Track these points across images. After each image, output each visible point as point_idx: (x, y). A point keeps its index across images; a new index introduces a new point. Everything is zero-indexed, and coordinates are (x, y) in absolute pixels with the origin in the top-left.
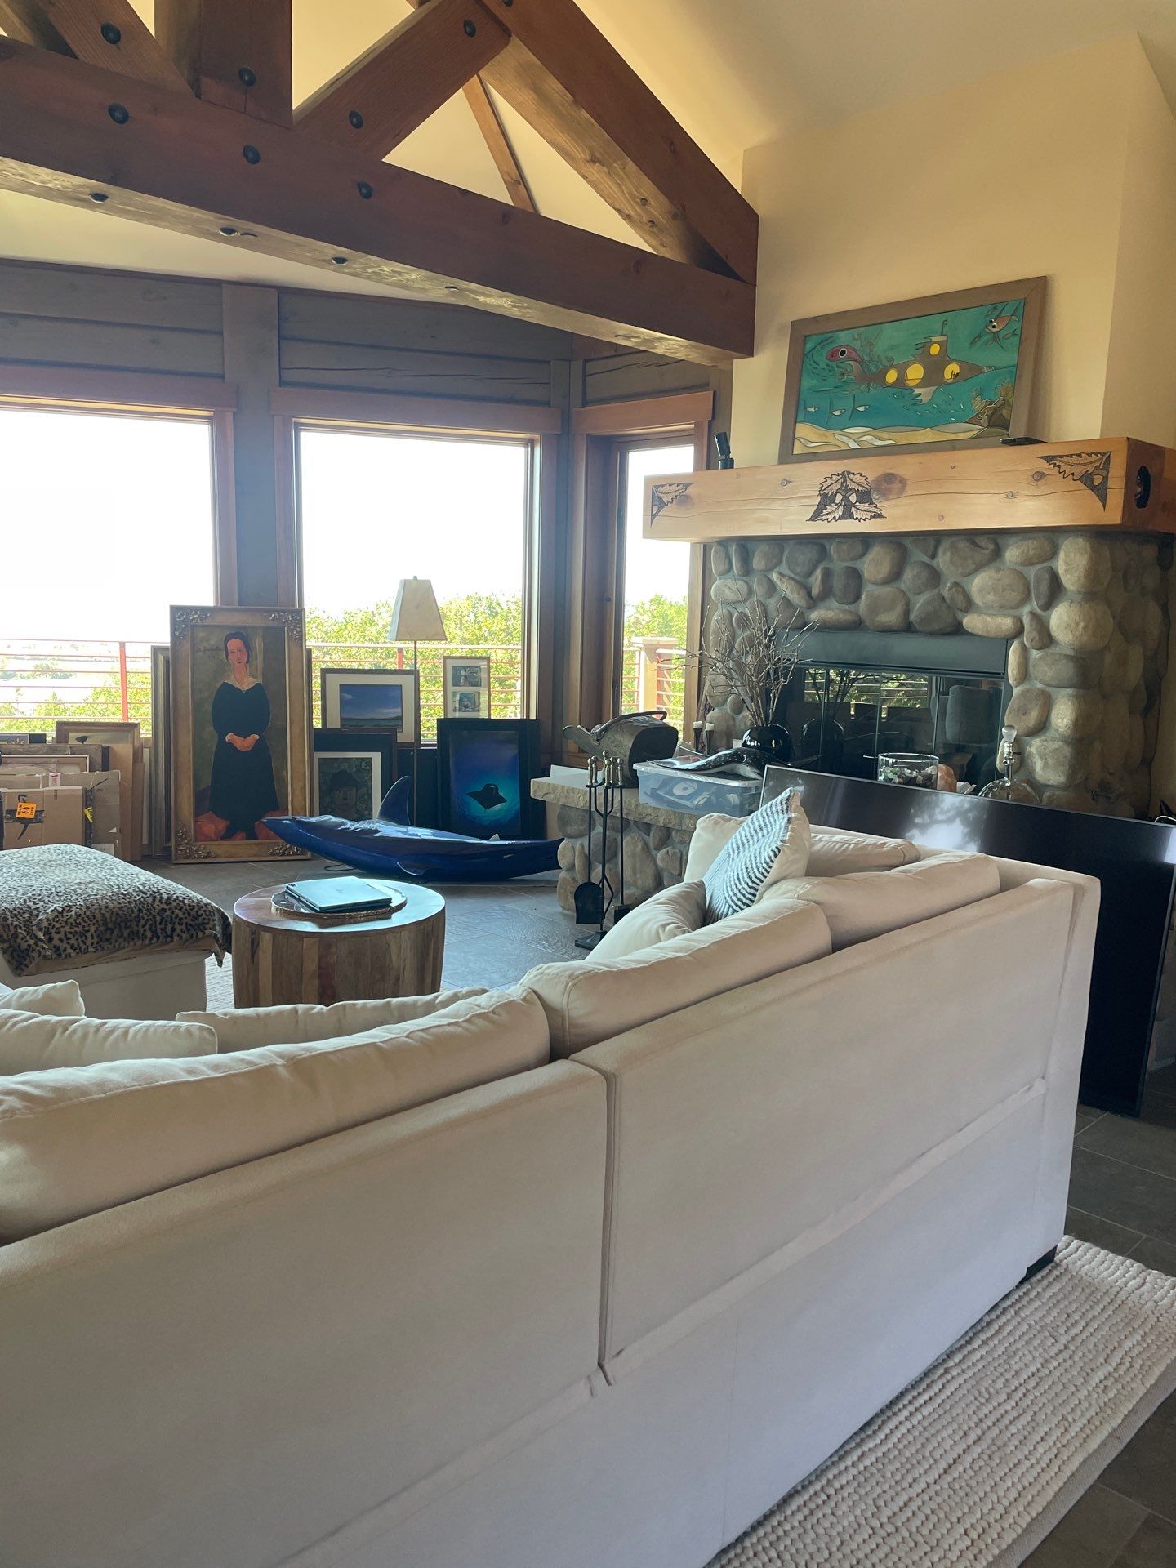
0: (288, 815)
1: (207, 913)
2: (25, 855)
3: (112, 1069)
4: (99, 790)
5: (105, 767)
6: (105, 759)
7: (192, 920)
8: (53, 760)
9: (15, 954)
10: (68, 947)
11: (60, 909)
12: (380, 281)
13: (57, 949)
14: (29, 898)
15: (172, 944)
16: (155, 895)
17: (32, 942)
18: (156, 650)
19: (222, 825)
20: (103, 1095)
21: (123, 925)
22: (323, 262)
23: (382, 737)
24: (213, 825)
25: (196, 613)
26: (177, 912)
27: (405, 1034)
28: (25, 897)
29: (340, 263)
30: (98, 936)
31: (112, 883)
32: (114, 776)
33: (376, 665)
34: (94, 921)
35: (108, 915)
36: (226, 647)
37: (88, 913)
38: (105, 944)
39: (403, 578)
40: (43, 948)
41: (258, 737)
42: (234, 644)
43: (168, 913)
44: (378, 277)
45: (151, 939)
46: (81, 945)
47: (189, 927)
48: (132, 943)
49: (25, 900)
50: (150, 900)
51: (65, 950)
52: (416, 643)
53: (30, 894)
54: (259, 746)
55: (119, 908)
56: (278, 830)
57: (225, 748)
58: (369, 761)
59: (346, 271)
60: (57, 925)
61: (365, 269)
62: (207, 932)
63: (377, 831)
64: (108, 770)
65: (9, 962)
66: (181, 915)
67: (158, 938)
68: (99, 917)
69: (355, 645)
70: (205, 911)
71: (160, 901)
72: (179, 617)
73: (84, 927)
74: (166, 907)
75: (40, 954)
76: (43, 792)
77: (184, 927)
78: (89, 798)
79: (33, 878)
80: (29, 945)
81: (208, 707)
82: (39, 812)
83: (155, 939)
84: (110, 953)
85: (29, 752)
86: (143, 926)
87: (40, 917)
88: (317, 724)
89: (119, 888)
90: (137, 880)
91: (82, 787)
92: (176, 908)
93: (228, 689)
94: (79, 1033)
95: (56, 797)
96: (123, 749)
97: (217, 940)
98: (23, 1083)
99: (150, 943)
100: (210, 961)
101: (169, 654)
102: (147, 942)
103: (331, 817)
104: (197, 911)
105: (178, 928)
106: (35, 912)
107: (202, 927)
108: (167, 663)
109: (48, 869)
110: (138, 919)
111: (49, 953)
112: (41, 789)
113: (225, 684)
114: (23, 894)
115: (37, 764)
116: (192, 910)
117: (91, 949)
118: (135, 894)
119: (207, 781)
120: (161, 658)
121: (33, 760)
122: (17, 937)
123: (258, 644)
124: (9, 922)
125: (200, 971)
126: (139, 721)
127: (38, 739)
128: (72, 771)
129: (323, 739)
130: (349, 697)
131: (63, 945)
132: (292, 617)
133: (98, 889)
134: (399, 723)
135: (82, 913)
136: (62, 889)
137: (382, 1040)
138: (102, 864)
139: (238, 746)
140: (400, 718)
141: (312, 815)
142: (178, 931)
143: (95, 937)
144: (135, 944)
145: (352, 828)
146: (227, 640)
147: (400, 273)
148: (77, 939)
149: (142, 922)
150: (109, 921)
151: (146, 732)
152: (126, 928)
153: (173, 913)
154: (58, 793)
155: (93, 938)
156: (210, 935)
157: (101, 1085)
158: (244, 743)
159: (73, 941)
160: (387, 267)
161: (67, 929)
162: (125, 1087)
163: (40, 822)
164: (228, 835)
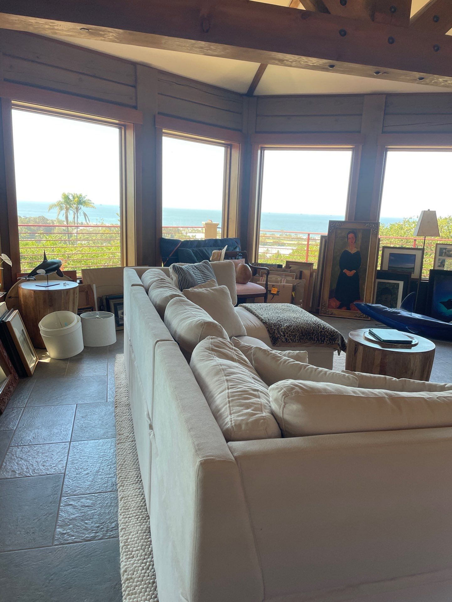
0: (363, 302)
1: (337, 335)
2: (277, 306)
3: (327, 385)
4: (298, 286)
5: (300, 278)
6: (301, 276)
7: (331, 337)
8: (284, 274)
9: (274, 339)
10: (290, 339)
11: (288, 326)
12: (437, 86)
13: (286, 339)
14: (279, 320)
15: (323, 344)
16: (319, 325)
17: (279, 336)
18: (322, 237)
19: (338, 303)
20: (326, 394)
21: (308, 334)
22: (413, 81)
23: (405, 276)
24: (335, 303)
25: (338, 223)
26: (326, 333)
27: (436, 397)
28: (277, 320)
29: (421, 80)
30: (299, 337)
31: (305, 319)
32: (303, 281)
33: (401, 246)
34: (299, 332)
35: (303, 330)
36: (348, 237)
37: (297, 329)
38: (302, 340)
39: (424, 210)
40: (282, 338)
41: (355, 271)
42: (351, 235)
43: (323, 333)
44: (436, 84)
45: (317, 341)
46: (294, 339)
47: (330, 339)
48: (310, 342)
49: (277, 321)
50: (317, 327)
51: (289, 340)
52: (425, 237)
53: (279, 319)
54: (356, 275)
55: (307, 328)
56: (359, 307)
57: (342, 275)
58: (398, 285)
59: (423, 83)
60: (287, 331)
61: (431, 81)
62: (336, 342)
63: (399, 313)
64: (301, 279)
65: (271, 341)
66: (327, 334)
67: (319, 341)
68: (300, 330)
69: (394, 237)
70: (336, 334)
71: (321, 328)
72: (332, 225)
73: (295, 333)
74: (323, 331)
75: (281, 340)
76: (280, 285)
77: (328, 339)
78: (294, 289)
79: (280, 314)
80: (278, 336)
81: (338, 258)
82: (278, 292)
83: (318, 341)
84: (303, 344)
85: (277, 271)
86: (314, 336)
87: (282, 328)
88: (379, 268)
89: (307, 321)
90: (313, 319)
91: (292, 285)
92: (326, 331)
93: (346, 253)
94: (310, 370)
95: (284, 287)
96: (307, 272)
97: (339, 346)
98: (300, 383)
99: (316, 343)
100: (336, 353)
101: (327, 238)
102: (315, 342)
103: (381, 305)
104: (333, 334)
105: (326, 339)
106: (281, 326)
107: (335, 340)
108: (326, 242)
109: (284, 311)
110: (313, 333)
111: (284, 340)
112: (279, 284)
113: (345, 250)
114: (277, 319)
115: (278, 275)
116: (331, 333)
117: (297, 341)
118: (312, 324)
119: (334, 286)
120: (324, 240)
121: (279, 274)
122: (275, 333)
123: (360, 235)
124: (273, 328)
125: (332, 355)
126: (313, 262)
127: (280, 266)
128: (290, 279)
129: (380, 274)
130: (393, 258)
131: (288, 338)
132: (375, 225)
133: (300, 321)
134: (412, 270)
135: (295, 328)
136: (289, 319)
137: (427, 397)
138: (301, 312)
139: (347, 274)
140: (414, 268)
141: (373, 303)
142: (326, 340)
143: (299, 338)
144: (311, 342)
145: (389, 310)
146: (348, 234)
147: (446, 81)
148: (293, 337)
149: (314, 335)
150: (303, 332)
151: (315, 267)
152: (309, 336)
153: (325, 333)
154: (285, 286)
155: (298, 337)
156: (337, 343)
157: (325, 390)
158: (350, 273)
159: (291, 337)
160: (441, 79)
161: (290, 333)
162: (333, 393)
163: (278, 295)
164: (340, 307)
